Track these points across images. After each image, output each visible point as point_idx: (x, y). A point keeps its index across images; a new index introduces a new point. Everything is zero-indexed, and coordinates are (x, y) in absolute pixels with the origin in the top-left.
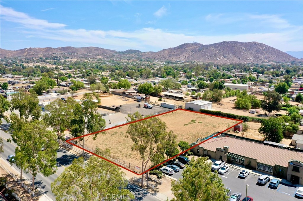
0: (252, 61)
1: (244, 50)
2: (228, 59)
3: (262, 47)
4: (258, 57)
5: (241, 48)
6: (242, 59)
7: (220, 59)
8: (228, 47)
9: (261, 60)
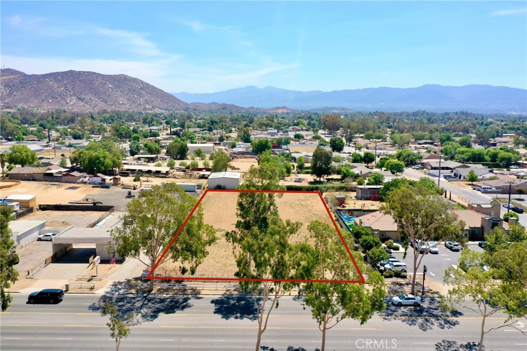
0: (128, 106)
1: (111, 88)
2: (86, 103)
3: (136, 84)
4: (135, 100)
5: (105, 84)
6: (111, 103)
7: (72, 103)
8: (81, 81)
9: (140, 104)
